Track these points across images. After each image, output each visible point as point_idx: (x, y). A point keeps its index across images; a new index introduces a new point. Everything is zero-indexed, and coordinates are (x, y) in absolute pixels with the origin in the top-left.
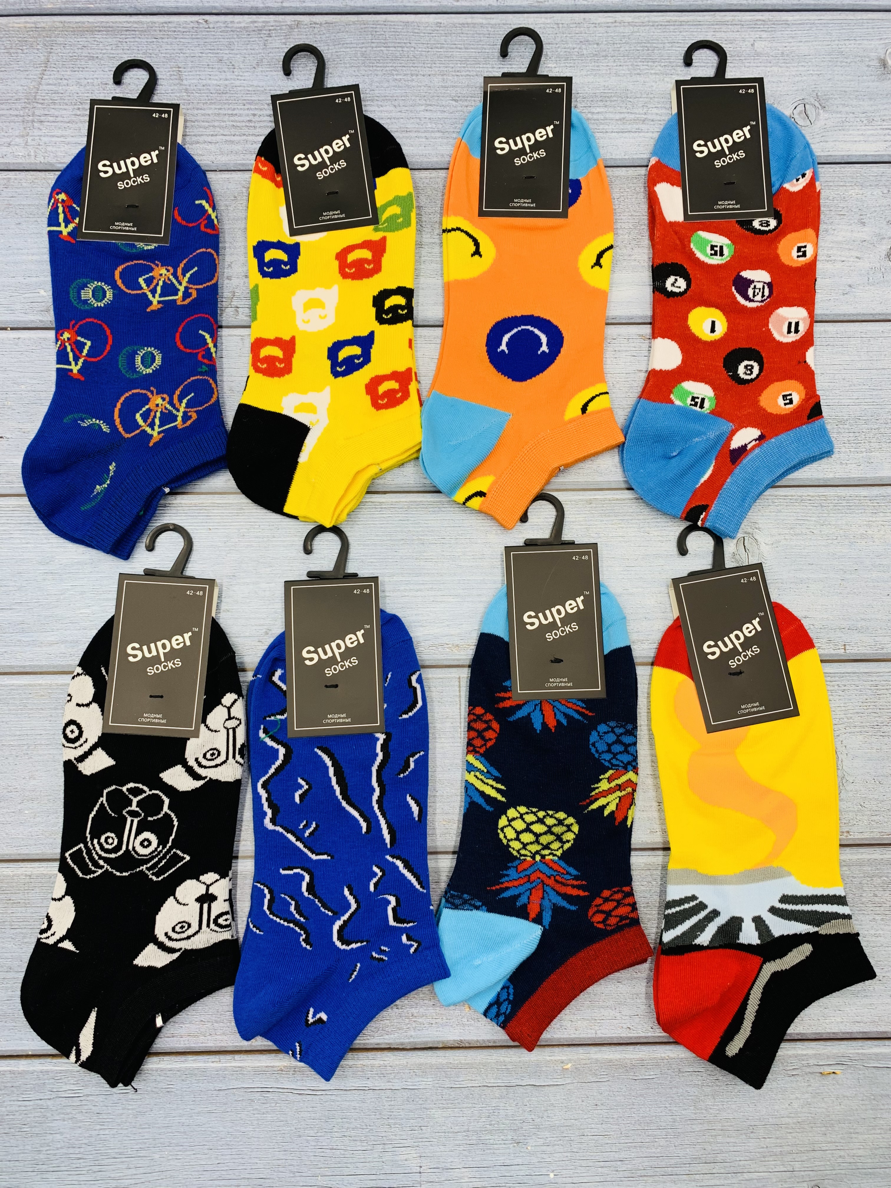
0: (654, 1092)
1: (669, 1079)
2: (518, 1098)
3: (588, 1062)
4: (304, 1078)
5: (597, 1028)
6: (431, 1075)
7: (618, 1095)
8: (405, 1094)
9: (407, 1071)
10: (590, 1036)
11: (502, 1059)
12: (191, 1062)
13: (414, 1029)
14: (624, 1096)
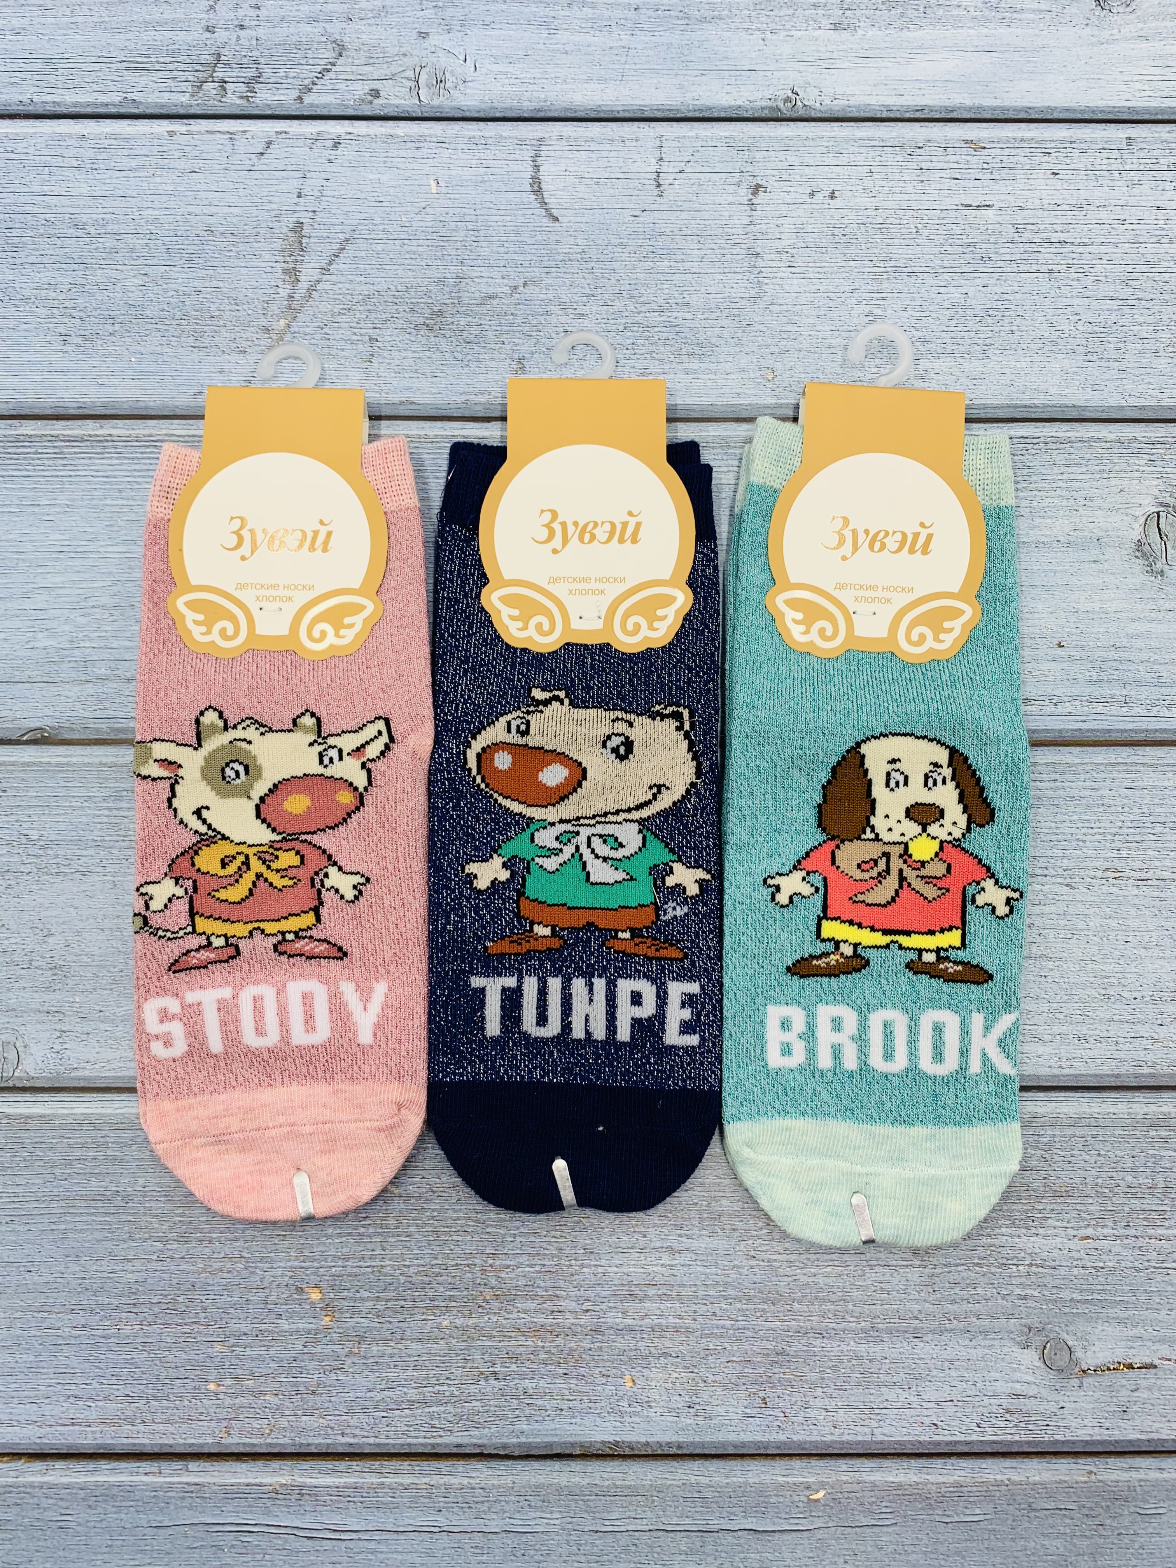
0: (981, 1547)
1: (1009, 1522)
2: (723, 1555)
3: (856, 1487)
4: (319, 1508)
5: (874, 1424)
6: (558, 1507)
7: (913, 1552)
8: (509, 1542)
9: (513, 1498)
10: (860, 1438)
11: (693, 1479)
12: (106, 1472)
13: (529, 1417)
14: (925, 1553)
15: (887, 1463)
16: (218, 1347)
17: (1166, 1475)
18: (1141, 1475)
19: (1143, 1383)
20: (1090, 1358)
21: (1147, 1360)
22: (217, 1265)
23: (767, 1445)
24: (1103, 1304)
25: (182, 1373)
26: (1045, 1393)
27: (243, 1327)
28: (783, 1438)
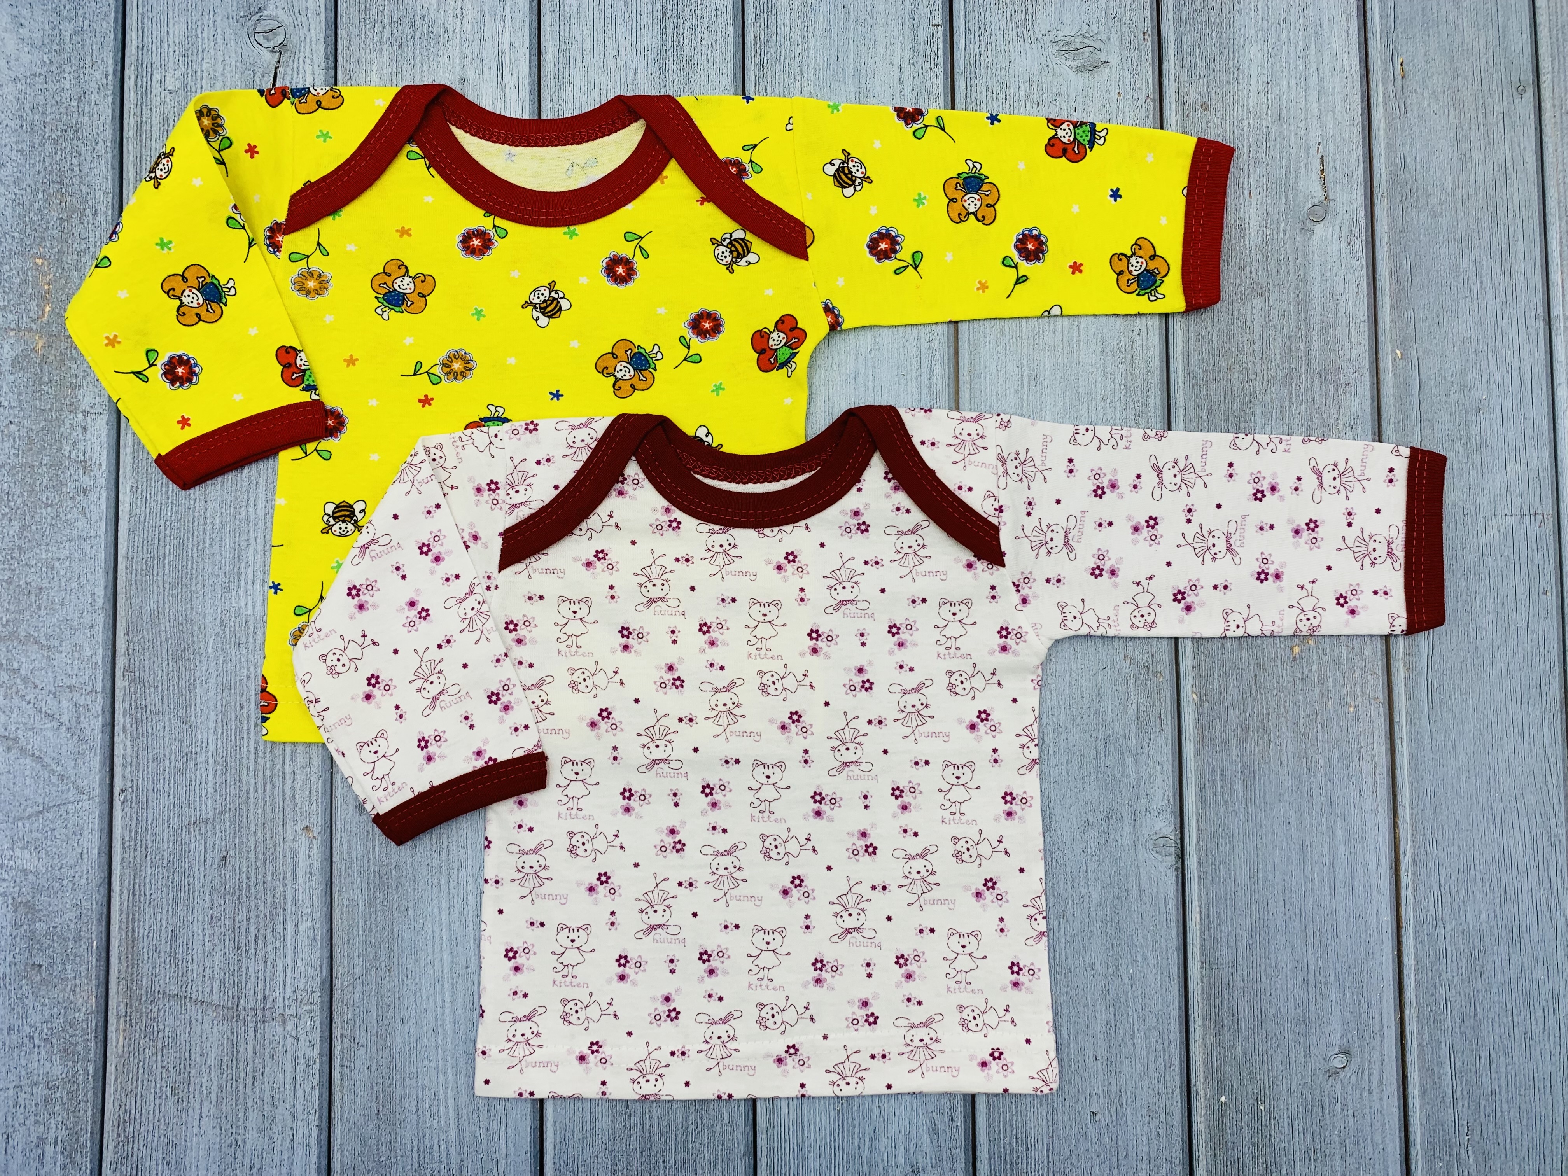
15: (1380, 314)
16: (1330, 707)
17: (1383, 153)
18: (1383, 167)
19: (1331, 164)
20: (1319, 195)
21: (1319, 161)
22: (1282, 710)
23: (1372, 384)
24: (1287, 185)
25: (1345, 727)
26: (1338, 222)
27: (1317, 691)
28: (1368, 374)
